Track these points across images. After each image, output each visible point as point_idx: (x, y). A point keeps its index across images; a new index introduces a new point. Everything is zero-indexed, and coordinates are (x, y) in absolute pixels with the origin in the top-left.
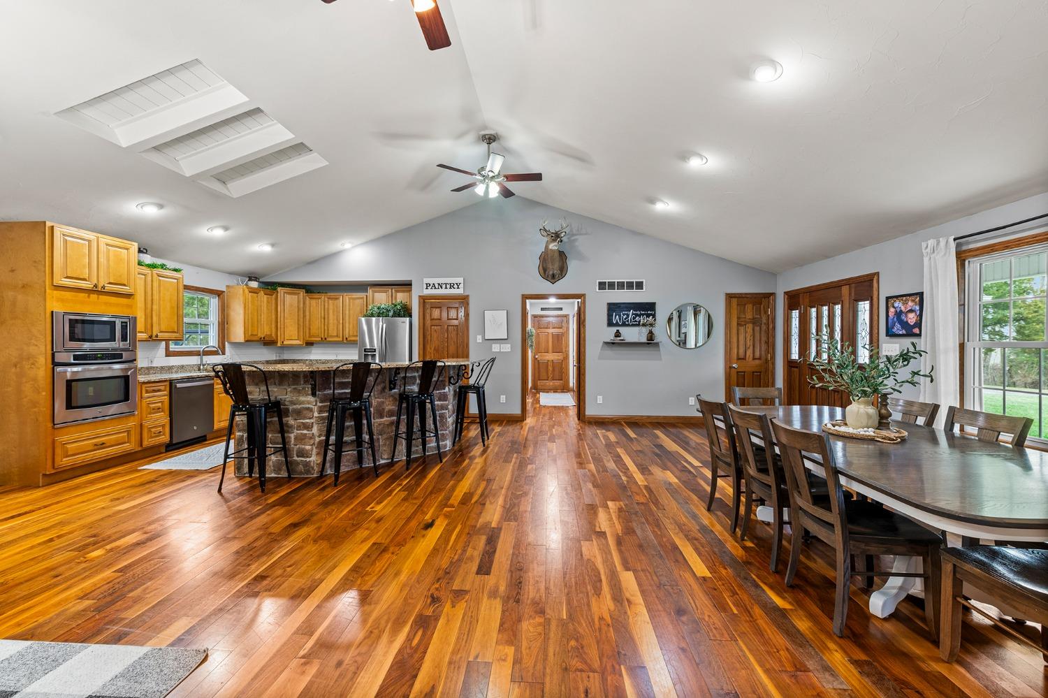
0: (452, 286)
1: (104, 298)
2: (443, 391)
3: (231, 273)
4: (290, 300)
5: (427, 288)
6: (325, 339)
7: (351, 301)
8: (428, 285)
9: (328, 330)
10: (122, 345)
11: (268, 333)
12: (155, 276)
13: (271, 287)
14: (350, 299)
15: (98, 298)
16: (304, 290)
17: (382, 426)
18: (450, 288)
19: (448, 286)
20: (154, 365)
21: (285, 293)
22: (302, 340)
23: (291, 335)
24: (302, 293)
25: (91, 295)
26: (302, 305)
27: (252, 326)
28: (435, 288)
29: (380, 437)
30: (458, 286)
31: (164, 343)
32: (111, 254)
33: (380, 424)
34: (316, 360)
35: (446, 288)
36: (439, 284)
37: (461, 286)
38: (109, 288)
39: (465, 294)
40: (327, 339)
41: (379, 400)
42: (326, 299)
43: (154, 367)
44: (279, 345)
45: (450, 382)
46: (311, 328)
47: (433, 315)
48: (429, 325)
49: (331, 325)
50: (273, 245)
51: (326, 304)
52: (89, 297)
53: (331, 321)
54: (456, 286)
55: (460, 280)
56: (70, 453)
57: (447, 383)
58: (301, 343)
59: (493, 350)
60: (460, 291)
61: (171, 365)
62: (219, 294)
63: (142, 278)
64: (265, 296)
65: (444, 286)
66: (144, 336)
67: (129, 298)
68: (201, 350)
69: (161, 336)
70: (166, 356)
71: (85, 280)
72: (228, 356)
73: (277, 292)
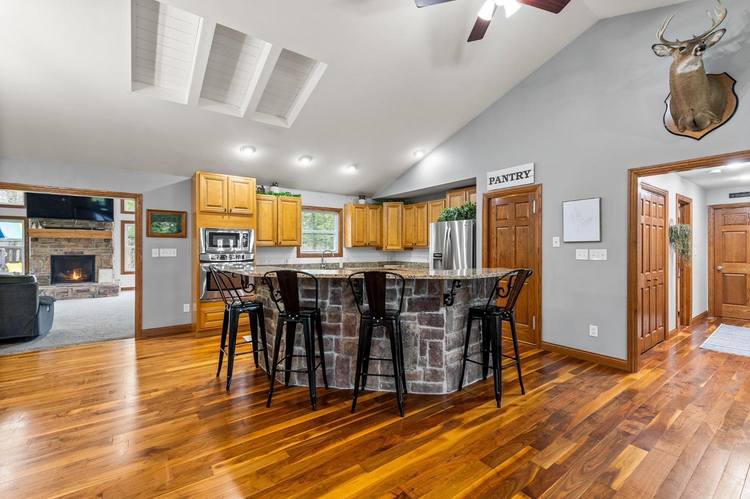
0: (519, 176)
1: (232, 218)
2: (435, 313)
3: (348, 195)
4: (391, 212)
5: (491, 184)
6: (415, 244)
7: (433, 208)
8: (492, 180)
9: (417, 236)
10: (243, 249)
11: (373, 240)
12: (279, 201)
13: (379, 202)
14: (432, 206)
15: (229, 218)
16: (403, 203)
17: (351, 345)
18: (517, 179)
19: (515, 177)
20: (289, 263)
21: (388, 206)
22: (401, 246)
23: (392, 240)
24: (400, 204)
25: (225, 217)
26: (400, 216)
27: (358, 235)
28: (500, 182)
29: (351, 357)
30: (527, 174)
31: (296, 248)
32: (237, 188)
33: (349, 343)
34: (414, 263)
35: (512, 180)
36: (504, 176)
37: (531, 174)
38: (234, 210)
39: (537, 183)
40: (417, 245)
41: (349, 314)
42: (416, 208)
44: (384, 249)
45: (445, 302)
46: (407, 235)
47: (499, 215)
48: (495, 227)
49: (419, 231)
50: (356, 166)
51: (416, 213)
52: (223, 218)
53: (419, 228)
54: (524, 175)
55: (530, 166)
56: (209, 319)
57: (442, 303)
58: (400, 248)
59: (578, 258)
60: (529, 181)
61: (300, 263)
62: (338, 211)
63: (270, 203)
64: (370, 210)
65: (510, 178)
66: (272, 243)
67: (250, 217)
68: (322, 253)
69: (283, 243)
70: (297, 257)
71: (219, 206)
72: (345, 258)
73: (383, 206)
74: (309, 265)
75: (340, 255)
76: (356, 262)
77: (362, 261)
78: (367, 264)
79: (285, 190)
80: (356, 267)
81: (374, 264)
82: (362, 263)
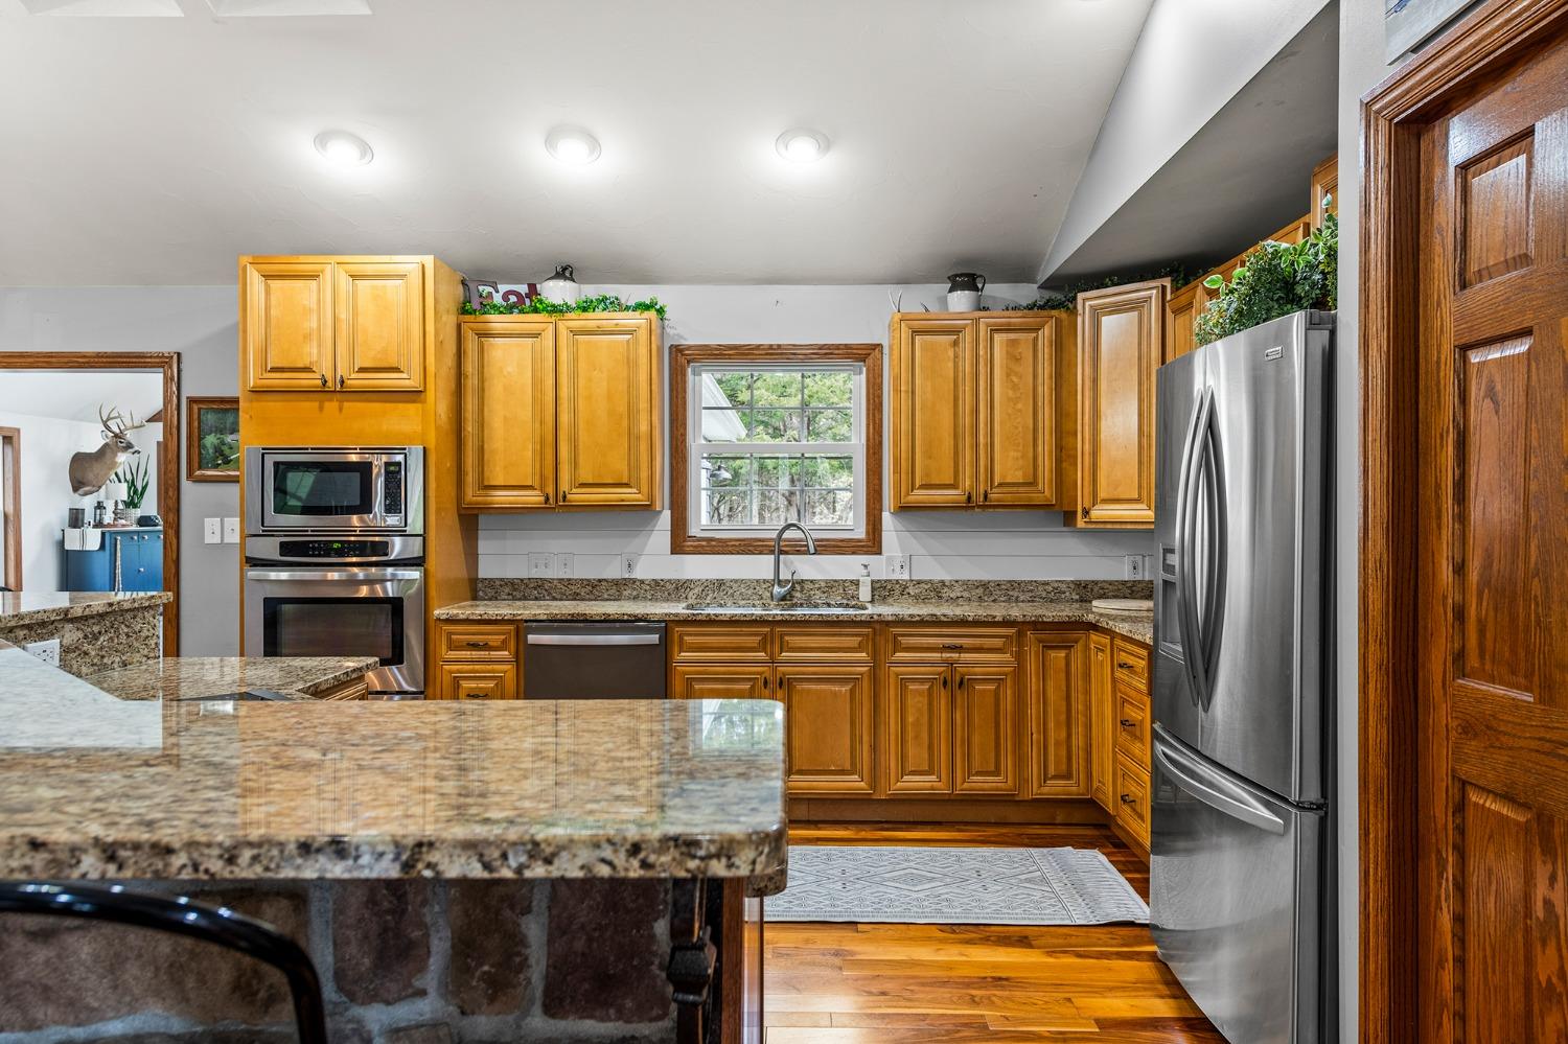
1: (350, 408)
11: (1021, 478)
12: (564, 333)
15: (338, 408)
16: (1168, 282)
20: (639, 573)
21: (1095, 310)
24: (1157, 292)
25: (327, 404)
27: (928, 455)
31: (662, 515)
38: (357, 381)
43: (634, 581)
44: (1081, 523)
52: (321, 408)
62: (863, 355)
64: (1000, 338)
66: (533, 498)
67: (414, 402)
68: (774, 535)
69: (579, 496)
70: (672, 553)
71: (307, 369)
72: (890, 559)
73: (1073, 312)
74: (721, 583)
75: (873, 543)
76: (947, 577)
77: (985, 577)
78: (1011, 589)
79: (592, 291)
80: (953, 600)
81: (1052, 592)
82: (984, 585)
